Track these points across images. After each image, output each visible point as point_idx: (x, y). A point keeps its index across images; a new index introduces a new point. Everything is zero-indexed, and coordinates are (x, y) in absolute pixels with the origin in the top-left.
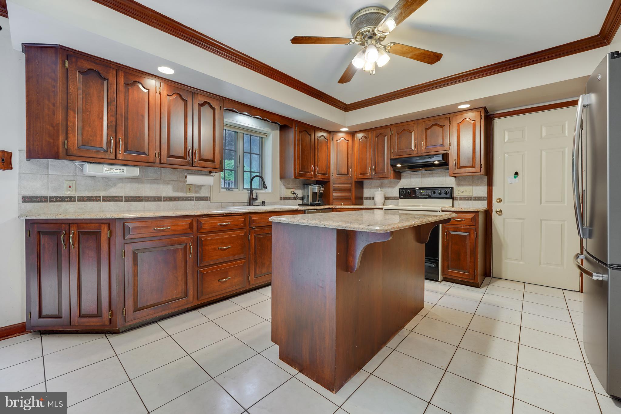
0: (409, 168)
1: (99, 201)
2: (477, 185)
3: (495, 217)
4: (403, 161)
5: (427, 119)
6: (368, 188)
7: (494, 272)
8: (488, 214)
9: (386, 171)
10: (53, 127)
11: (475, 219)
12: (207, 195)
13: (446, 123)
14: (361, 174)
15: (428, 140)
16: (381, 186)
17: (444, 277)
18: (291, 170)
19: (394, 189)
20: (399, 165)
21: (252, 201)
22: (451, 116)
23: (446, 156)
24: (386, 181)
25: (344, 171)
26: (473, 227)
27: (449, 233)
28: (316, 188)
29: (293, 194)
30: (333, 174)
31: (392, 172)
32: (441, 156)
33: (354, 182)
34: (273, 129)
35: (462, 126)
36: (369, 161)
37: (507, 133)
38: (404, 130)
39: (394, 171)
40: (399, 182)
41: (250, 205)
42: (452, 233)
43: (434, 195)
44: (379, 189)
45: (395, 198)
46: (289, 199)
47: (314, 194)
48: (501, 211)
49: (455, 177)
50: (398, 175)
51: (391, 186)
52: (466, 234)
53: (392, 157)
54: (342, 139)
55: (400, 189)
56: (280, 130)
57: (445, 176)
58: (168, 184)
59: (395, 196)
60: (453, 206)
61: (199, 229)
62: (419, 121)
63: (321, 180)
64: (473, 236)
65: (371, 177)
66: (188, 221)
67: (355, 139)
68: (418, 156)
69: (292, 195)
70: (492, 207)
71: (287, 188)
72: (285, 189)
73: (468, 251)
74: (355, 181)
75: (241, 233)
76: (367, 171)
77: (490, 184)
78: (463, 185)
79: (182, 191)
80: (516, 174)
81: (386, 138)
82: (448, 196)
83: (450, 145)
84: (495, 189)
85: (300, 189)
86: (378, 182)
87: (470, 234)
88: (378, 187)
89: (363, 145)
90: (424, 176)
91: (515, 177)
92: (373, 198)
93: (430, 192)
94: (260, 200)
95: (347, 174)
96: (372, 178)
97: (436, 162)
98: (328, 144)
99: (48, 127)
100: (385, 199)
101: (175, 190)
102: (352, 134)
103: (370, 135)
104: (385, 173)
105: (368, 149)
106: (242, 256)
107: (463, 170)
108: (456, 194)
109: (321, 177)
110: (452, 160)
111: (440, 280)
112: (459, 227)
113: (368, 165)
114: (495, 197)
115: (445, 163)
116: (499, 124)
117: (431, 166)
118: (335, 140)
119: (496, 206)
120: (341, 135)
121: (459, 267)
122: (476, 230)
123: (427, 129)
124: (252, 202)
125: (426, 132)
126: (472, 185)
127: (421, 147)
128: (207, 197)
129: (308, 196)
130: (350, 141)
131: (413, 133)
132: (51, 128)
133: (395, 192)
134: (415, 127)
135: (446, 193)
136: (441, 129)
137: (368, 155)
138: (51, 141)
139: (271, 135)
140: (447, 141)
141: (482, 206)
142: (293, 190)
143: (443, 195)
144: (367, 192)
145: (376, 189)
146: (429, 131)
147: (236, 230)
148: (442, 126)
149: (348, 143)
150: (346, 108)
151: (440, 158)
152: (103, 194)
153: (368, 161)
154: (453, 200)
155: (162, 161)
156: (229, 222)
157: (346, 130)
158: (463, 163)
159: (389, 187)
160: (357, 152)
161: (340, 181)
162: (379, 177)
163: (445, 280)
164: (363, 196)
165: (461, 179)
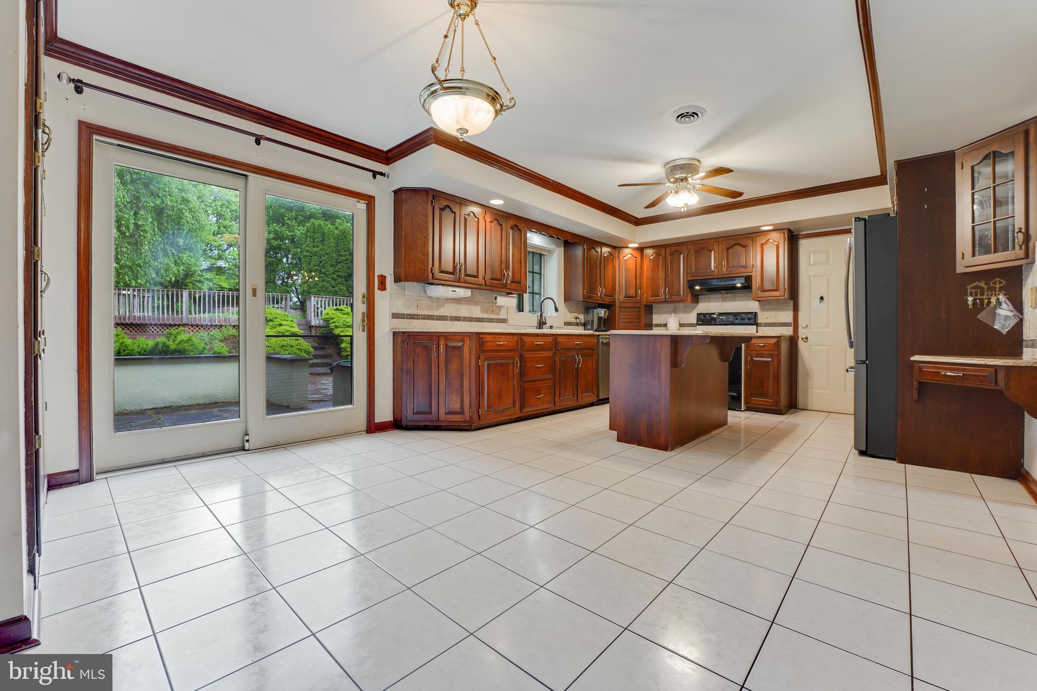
0: (707, 291)
1: (433, 319)
2: (782, 310)
3: (801, 344)
4: (701, 282)
5: (728, 238)
6: (658, 313)
7: (801, 404)
8: (793, 341)
9: (682, 294)
10: (424, 255)
11: (777, 345)
12: (505, 317)
13: (749, 242)
14: (652, 297)
15: (730, 260)
16: (675, 311)
17: (747, 407)
18: (579, 291)
19: (690, 314)
20: (697, 288)
21: (541, 324)
22: (754, 235)
23: (748, 279)
24: (681, 305)
25: (632, 292)
26: (776, 353)
27: (752, 360)
28: (602, 312)
29: (576, 319)
30: (620, 296)
31: (690, 294)
32: (744, 278)
33: (643, 306)
34: (558, 246)
35: (765, 247)
37: (812, 254)
38: (703, 248)
39: (692, 294)
40: (695, 307)
41: (540, 329)
42: (755, 359)
43: (736, 321)
44: (673, 314)
45: (691, 325)
46: (572, 325)
47: (600, 319)
48: (807, 338)
49: (759, 301)
50: (696, 298)
51: (688, 310)
52: (769, 359)
53: (689, 279)
54: (629, 256)
55: (698, 314)
56: (564, 247)
57: (749, 300)
58: (477, 305)
59: (691, 322)
60: (757, 332)
61: (523, 345)
62: (721, 240)
63: (607, 303)
64: (775, 361)
65: (664, 300)
66: (516, 338)
67: (645, 256)
68: (719, 278)
69: (574, 321)
70: (798, 333)
71: (571, 312)
72: (569, 313)
73: (771, 377)
74: (645, 305)
75: (549, 354)
76: (660, 293)
77: (796, 309)
78: (767, 310)
79: (487, 313)
80: (822, 298)
81: (682, 257)
82: (752, 322)
83: (753, 267)
84: (801, 314)
85: (582, 313)
86: (670, 306)
87: (772, 360)
88: (670, 312)
89: (655, 263)
90: (725, 299)
91: (821, 302)
92: (665, 325)
93: (731, 318)
94: (548, 325)
95: (636, 297)
96: (665, 302)
97: (739, 285)
98: (614, 262)
99: (420, 255)
100: (680, 326)
101: (483, 311)
102: (641, 250)
103: (663, 252)
104: (681, 296)
105: (660, 269)
106: (550, 376)
107: (767, 294)
108: (761, 319)
109: (607, 300)
110: (756, 283)
111: (742, 409)
112: (762, 352)
113: (660, 286)
114: (802, 322)
115: (747, 286)
116: (805, 246)
117: (732, 289)
118: (621, 257)
119: (802, 333)
120: (627, 251)
121: (761, 394)
122: (779, 355)
123: (728, 249)
124: (542, 326)
125: (727, 252)
126: (777, 309)
127: (722, 268)
128: (505, 319)
129: (593, 321)
130: (639, 259)
131: (713, 252)
132: (423, 257)
133: (692, 318)
134: (715, 246)
135: (749, 319)
136: (744, 249)
137: (661, 274)
138: (423, 267)
139: (556, 253)
140: (751, 262)
141: (788, 331)
142: (576, 314)
143: (746, 321)
144: (657, 319)
145: (668, 315)
146: (730, 251)
147: (546, 350)
148: (744, 247)
149: (636, 260)
150: (638, 222)
151: (743, 280)
152: (436, 313)
153: (660, 282)
154: (757, 326)
155: (487, 284)
156: (542, 342)
157: (636, 245)
158: (766, 287)
159: (684, 312)
160: (647, 271)
161: (626, 305)
162: (673, 300)
163: (748, 409)
164: (654, 323)
165: (765, 303)
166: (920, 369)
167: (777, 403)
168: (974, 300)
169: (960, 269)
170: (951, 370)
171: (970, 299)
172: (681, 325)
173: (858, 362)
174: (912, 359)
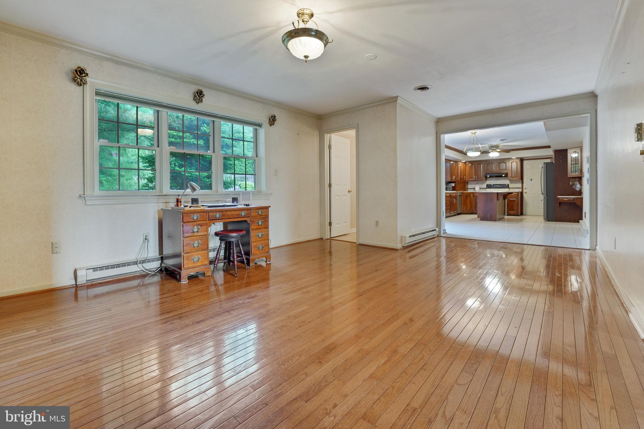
0: (491, 177)
2: (517, 183)
3: (524, 194)
4: (490, 174)
5: (499, 160)
6: (471, 184)
7: (524, 212)
8: (522, 193)
11: (518, 194)
13: (507, 161)
14: (470, 179)
15: (500, 167)
18: (448, 178)
20: (488, 176)
22: (509, 159)
23: (507, 173)
24: (480, 182)
25: (462, 177)
26: (517, 197)
27: (509, 199)
28: (453, 185)
30: (458, 179)
31: (484, 178)
32: (505, 173)
33: (465, 182)
35: (513, 162)
36: (473, 174)
37: (528, 165)
38: (490, 164)
40: (486, 182)
42: (510, 199)
43: (502, 187)
44: (477, 185)
45: (484, 189)
47: (452, 187)
48: (526, 192)
49: (510, 180)
50: (487, 179)
53: (485, 173)
54: (461, 165)
55: (487, 185)
57: (506, 180)
60: (510, 191)
62: (496, 161)
64: (517, 200)
67: (467, 165)
68: (496, 173)
70: (523, 191)
73: (515, 204)
74: (467, 182)
76: (474, 178)
77: (522, 183)
78: (513, 183)
80: (531, 179)
81: (482, 165)
83: (508, 170)
84: (524, 185)
86: (477, 182)
87: (516, 199)
89: (471, 167)
90: (497, 180)
91: (531, 181)
92: (474, 189)
93: (500, 186)
95: (463, 179)
96: (475, 180)
97: (503, 175)
102: (466, 163)
103: (474, 164)
104: (481, 178)
105: (473, 169)
107: (513, 178)
108: (510, 187)
109: (455, 180)
110: (509, 175)
111: (506, 215)
112: (512, 197)
114: (524, 187)
115: (506, 175)
116: (525, 162)
117: (500, 176)
118: (458, 165)
119: (525, 191)
120: (461, 163)
121: (513, 210)
123: (499, 163)
125: (499, 164)
127: (497, 170)
130: (465, 166)
131: (494, 164)
133: (485, 186)
134: (494, 162)
135: (506, 186)
137: (473, 171)
140: (507, 168)
141: (520, 190)
144: (470, 186)
145: (475, 185)
148: (505, 163)
154: (509, 189)
157: (464, 161)
158: (513, 176)
159: (482, 184)
160: (468, 170)
161: (460, 182)
162: (478, 180)
163: (508, 215)
164: (469, 188)
165: (512, 181)
166: (559, 199)
167: (518, 212)
168: (572, 184)
169: (569, 176)
170: (566, 199)
171: (571, 183)
172: (480, 189)
173: (545, 198)
174: (558, 197)
